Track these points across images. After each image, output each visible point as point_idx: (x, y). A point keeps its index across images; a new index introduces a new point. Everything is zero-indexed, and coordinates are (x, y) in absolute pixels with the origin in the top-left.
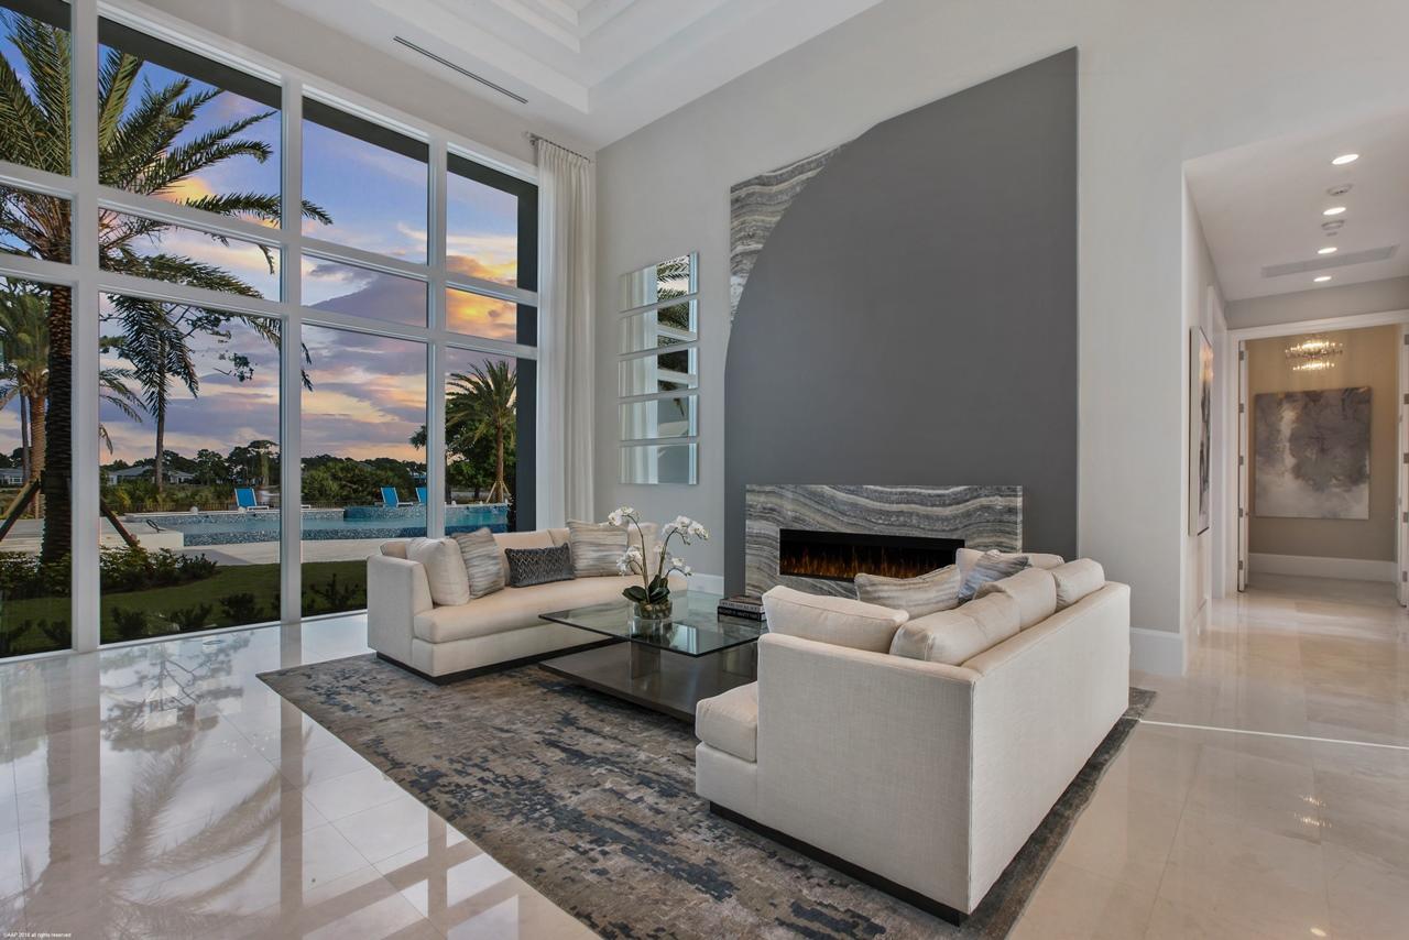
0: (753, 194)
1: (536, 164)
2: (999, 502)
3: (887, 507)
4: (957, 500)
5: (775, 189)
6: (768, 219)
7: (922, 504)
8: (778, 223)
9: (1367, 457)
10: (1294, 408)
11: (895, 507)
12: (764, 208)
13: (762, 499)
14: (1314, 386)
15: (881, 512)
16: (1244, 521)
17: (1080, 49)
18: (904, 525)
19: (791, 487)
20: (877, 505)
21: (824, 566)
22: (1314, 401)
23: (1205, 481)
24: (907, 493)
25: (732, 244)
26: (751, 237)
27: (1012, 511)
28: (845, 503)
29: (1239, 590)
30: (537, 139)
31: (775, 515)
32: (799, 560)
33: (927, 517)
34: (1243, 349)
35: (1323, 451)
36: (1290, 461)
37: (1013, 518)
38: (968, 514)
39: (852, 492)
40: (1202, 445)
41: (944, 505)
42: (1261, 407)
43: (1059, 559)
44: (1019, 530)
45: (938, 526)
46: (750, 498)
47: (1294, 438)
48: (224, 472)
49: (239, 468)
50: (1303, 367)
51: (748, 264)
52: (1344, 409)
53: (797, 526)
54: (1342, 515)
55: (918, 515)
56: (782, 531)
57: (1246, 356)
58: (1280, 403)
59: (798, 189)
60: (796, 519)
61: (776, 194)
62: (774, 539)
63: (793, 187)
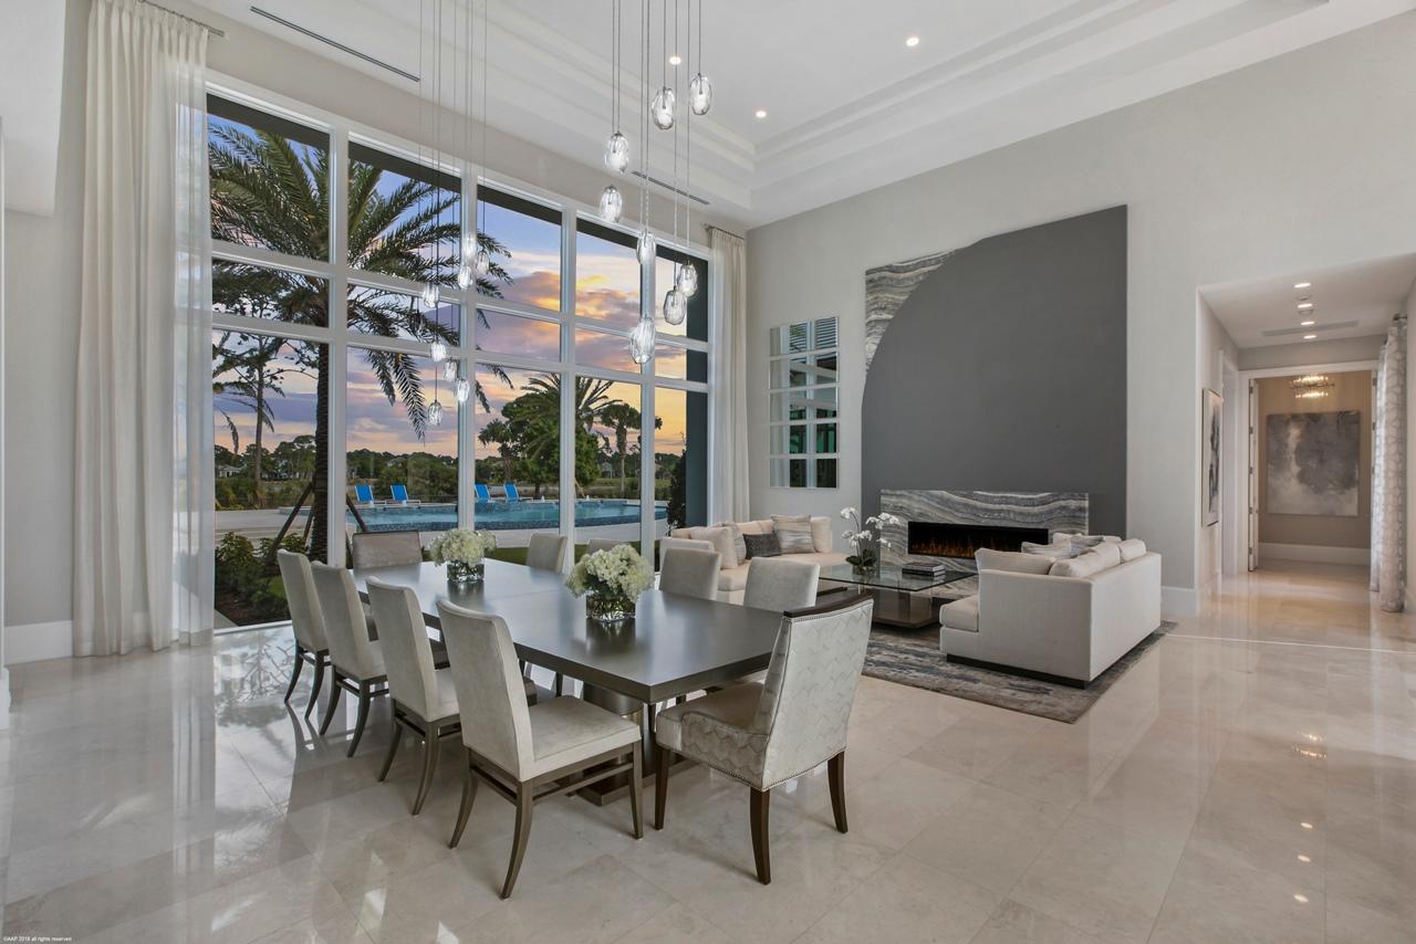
0: (884, 278)
1: (710, 245)
2: (1073, 504)
3: (991, 506)
4: (1043, 502)
5: (902, 276)
6: (896, 297)
7: (1017, 505)
8: (907, 300)
9: (1357, 467)
10: (1299, 427)
11: (997, 507)
12: (893, 289)
13: (894, 500)
14: (1315, 410)
15: (986, 510)
16: (1255, 517)
17: (1129, 206)
18: (1004, 518)
19: (916, 491)
20: (984, 505)
21: (947, 549)
22: (1314, 421)
23: (1214, 489)
24: (1006, 497)
25: (867, 313)
26: (883, 309)
27: (1081, 509)
28: (959, 503)
29: (1249, 570)
30: (711, 227)
31: (904, 511)
32: (927, 544)
33: (1021, 514)
34: (1252, 385)
35: (1322, 461)
36: (1295, 469)
37: (1083, 514)
38: (1051, 512)
39: (965, 496)
40: (1211, 466)
41: (1033, 505)
42: (1271, 426)
43: (1118, 539)
44: (1087, 523)
45: (1029, 519)
46: (884, 499)
47: (1299, 450)
48: (270, 466)
49: (284, 462)
50: (1305, 396)
51: (880, 329)
52: (1338, 428)
53: (922, 520)
54: (1338, 513)
55: (1014, 512)
56: (909, 523)
57: (1256, 390)
58: (1287, 423)
59: (921, 278)
60: (921, 514)
61: (903, 279)
62: (903, 528)
63: (917, 276)
